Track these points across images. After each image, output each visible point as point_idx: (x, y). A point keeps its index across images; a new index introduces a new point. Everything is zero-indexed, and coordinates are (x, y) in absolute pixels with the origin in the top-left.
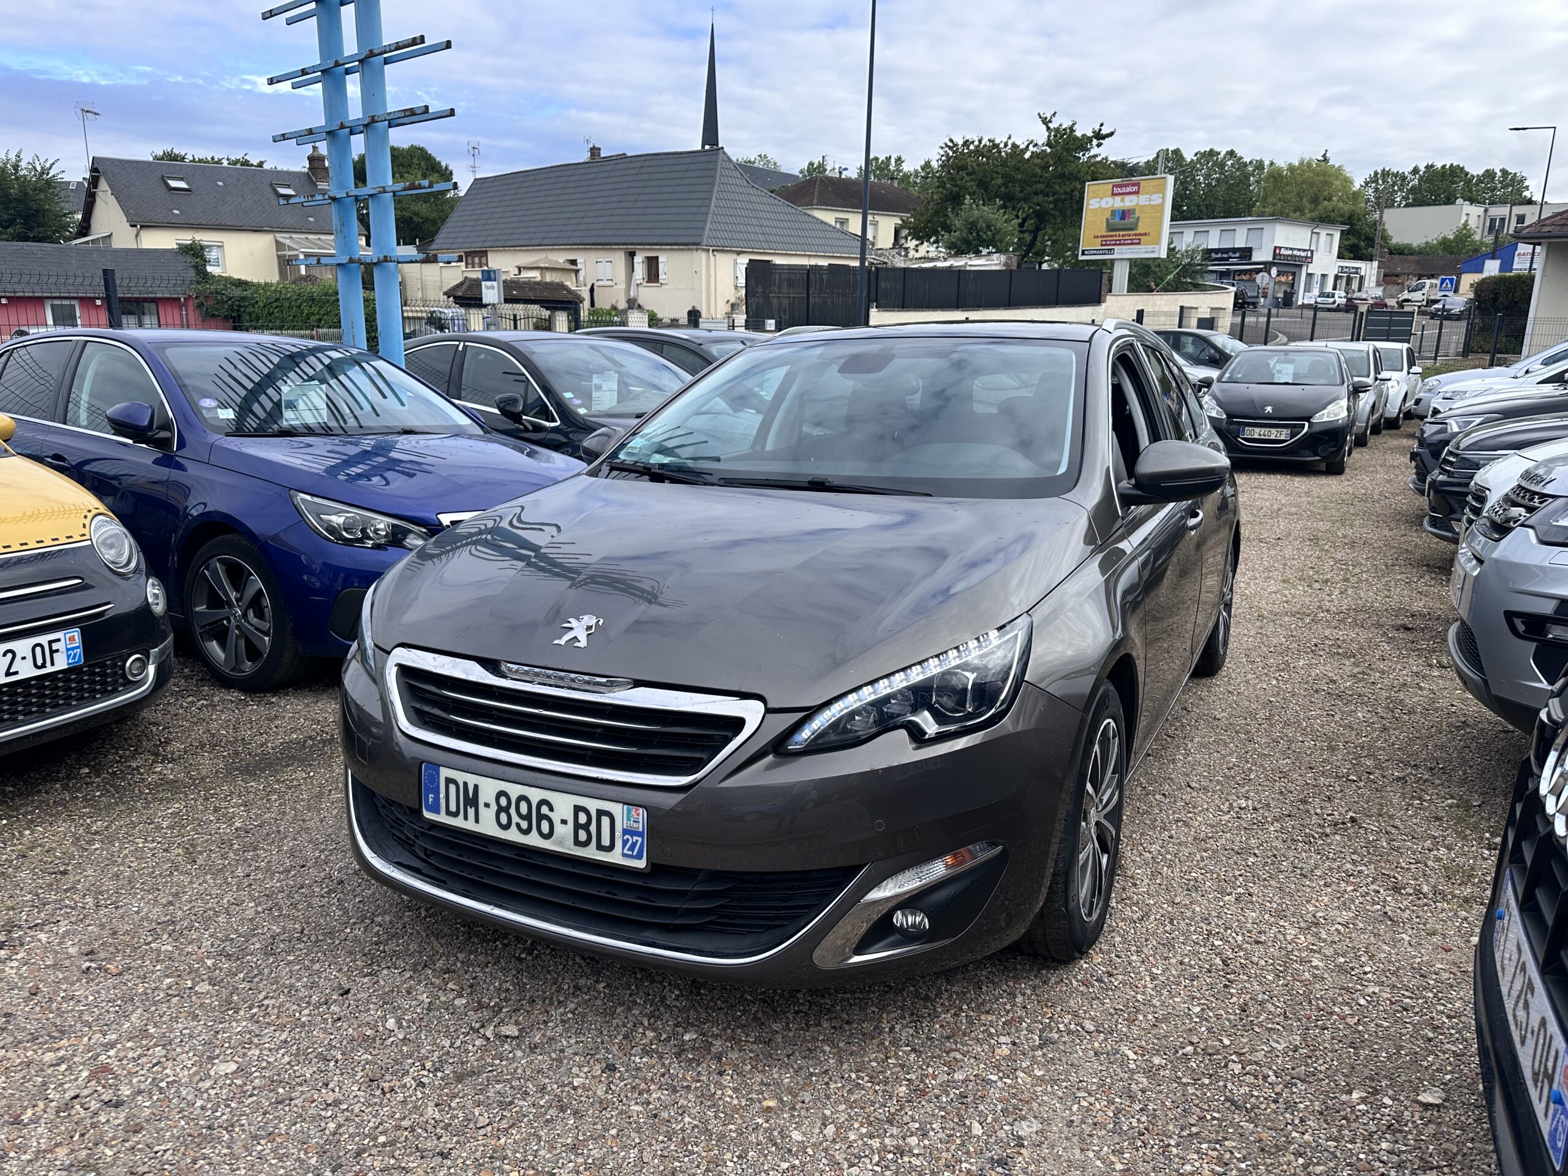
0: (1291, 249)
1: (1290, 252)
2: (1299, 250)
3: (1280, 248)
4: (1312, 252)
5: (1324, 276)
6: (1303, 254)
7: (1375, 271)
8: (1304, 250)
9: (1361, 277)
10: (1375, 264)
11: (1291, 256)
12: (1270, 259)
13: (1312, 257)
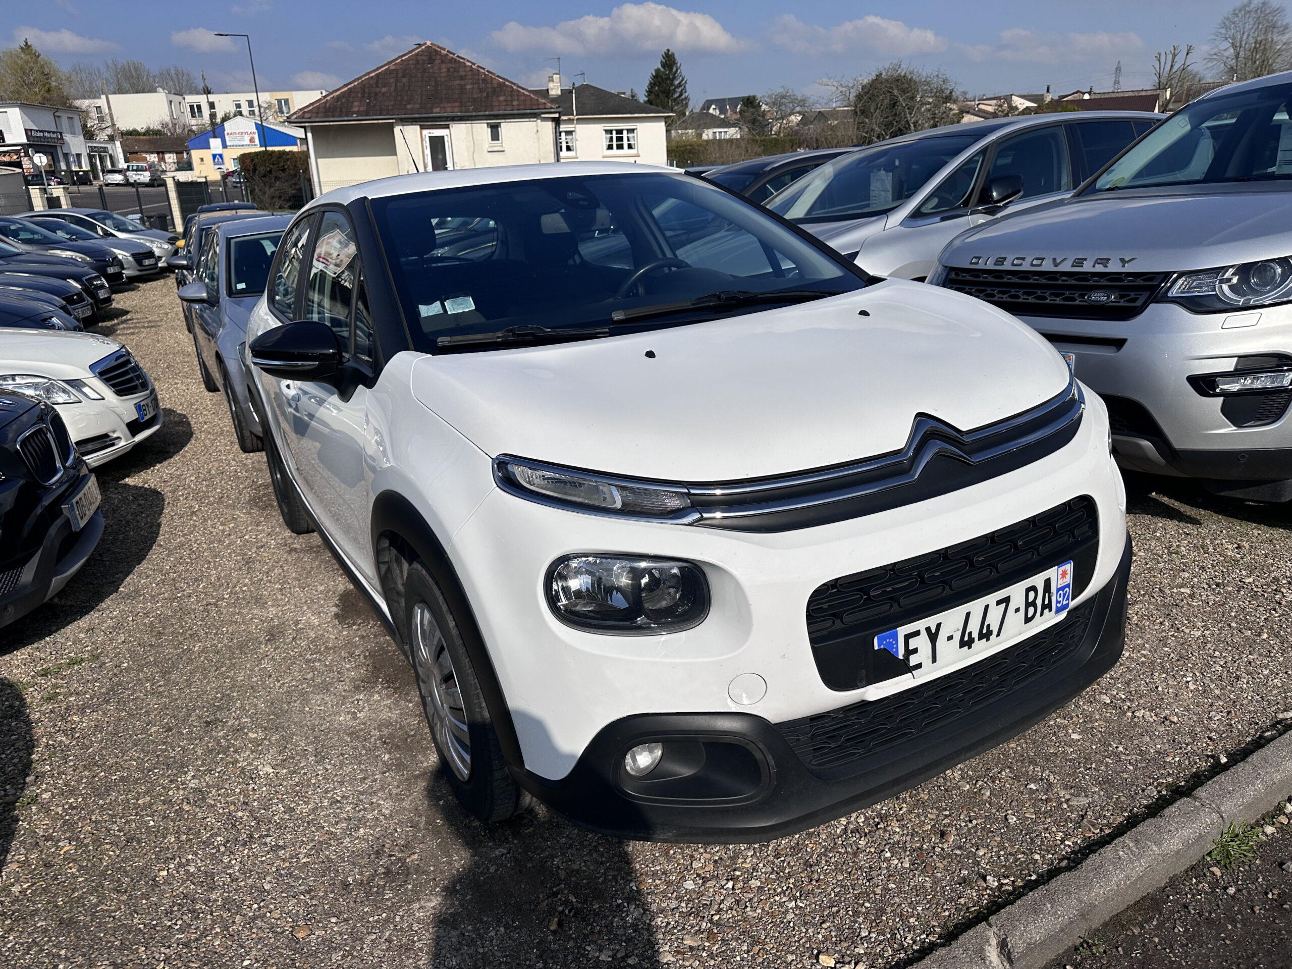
0: (41, 131)
1: (41, 134)
2: (49, 132)
3: (31, 130)
4: (61, 133)
5: (79, 156)
6: (55, 136)
7: (120, 150)
8: (54, 133)
9: (111, 156)
10: (118, 144)
11: (45, 137)
12: (24, 140)
13: (62, 138)
